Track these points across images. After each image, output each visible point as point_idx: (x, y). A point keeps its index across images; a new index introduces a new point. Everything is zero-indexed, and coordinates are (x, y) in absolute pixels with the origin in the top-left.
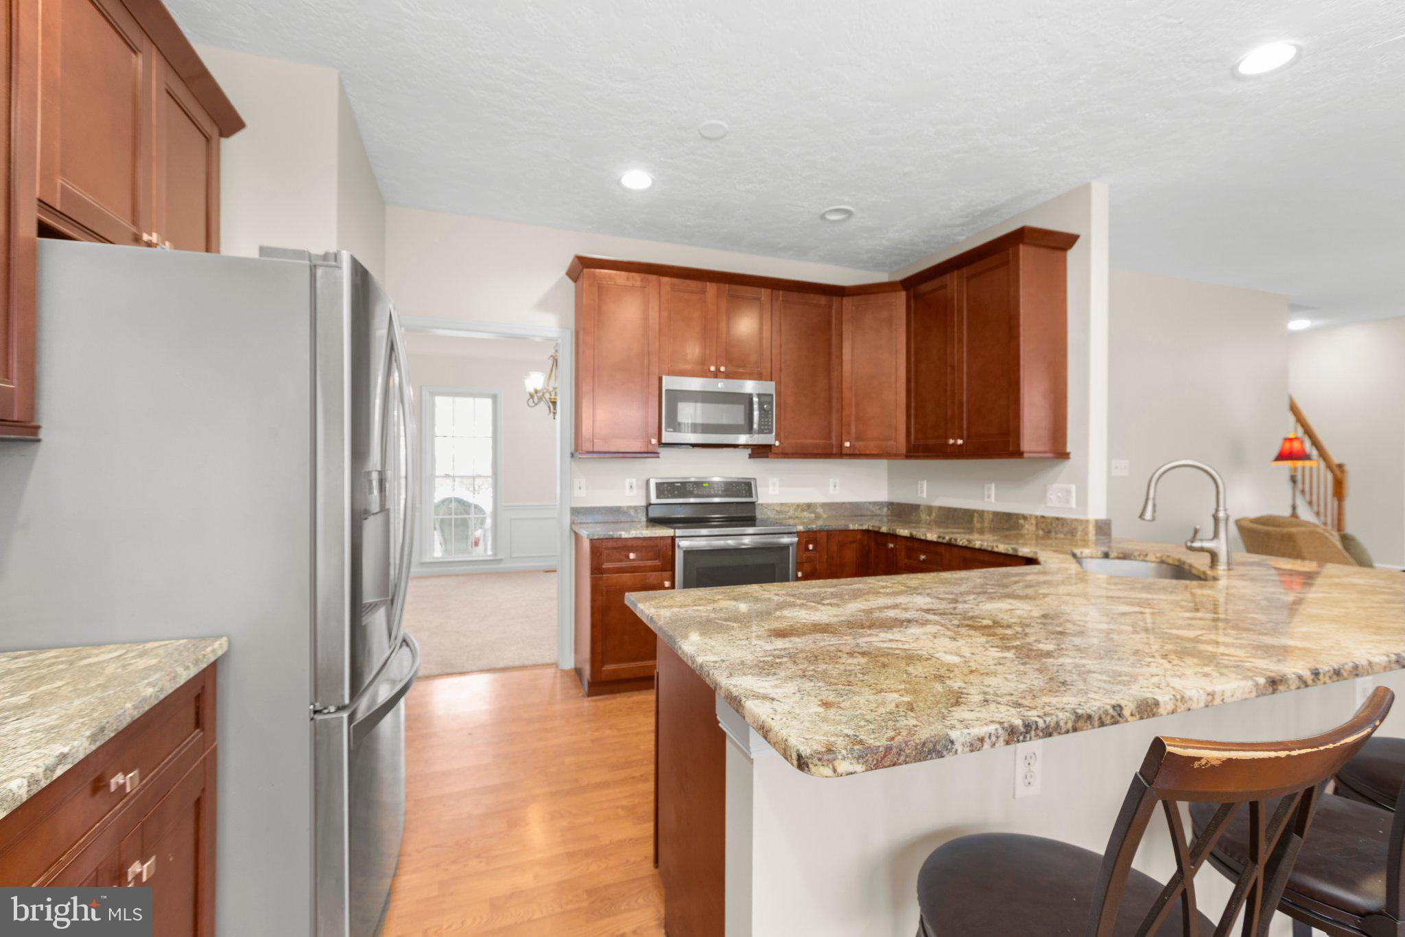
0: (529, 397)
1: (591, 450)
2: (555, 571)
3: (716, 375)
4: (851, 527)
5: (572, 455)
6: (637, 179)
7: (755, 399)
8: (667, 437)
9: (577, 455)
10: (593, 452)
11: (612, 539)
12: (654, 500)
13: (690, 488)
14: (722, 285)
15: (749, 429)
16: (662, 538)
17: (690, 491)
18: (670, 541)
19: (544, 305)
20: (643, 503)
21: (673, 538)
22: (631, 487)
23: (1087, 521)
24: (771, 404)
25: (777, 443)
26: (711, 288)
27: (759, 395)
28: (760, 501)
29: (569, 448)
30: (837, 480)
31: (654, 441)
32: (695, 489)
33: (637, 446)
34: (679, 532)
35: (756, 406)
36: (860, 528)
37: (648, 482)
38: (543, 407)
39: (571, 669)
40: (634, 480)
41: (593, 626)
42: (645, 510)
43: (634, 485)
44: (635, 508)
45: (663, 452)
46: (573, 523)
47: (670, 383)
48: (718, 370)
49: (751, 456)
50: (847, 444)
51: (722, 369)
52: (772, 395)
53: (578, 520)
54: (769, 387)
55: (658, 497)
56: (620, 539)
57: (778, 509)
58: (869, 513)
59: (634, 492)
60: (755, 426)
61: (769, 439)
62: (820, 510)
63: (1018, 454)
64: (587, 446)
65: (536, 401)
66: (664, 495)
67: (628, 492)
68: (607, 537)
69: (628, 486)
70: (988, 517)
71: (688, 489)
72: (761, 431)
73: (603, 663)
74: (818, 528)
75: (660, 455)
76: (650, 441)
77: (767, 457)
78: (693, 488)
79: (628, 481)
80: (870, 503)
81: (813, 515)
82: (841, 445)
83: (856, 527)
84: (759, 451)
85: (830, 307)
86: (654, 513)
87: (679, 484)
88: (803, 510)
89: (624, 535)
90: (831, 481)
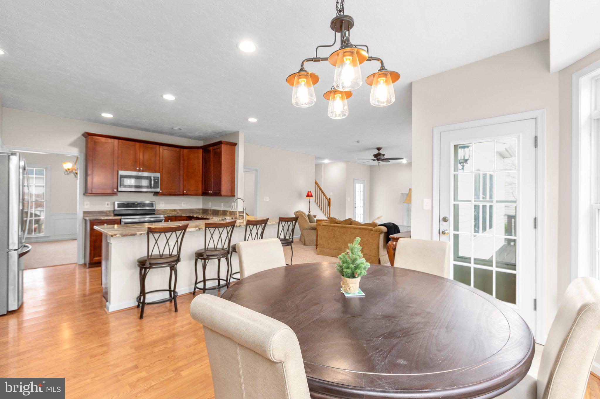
0: (65, 171)
1: (91, 192)
2: (76, 240)
3: (139, 171)
4: (183, 215)
5: (84, 194)
6: (107, 115)
7: (152, 178)
8: (120, 189)
9: (85, 194)
10: (92, 194)
11: (98, 220)
12: (116, 208)
13: (130, 205)
14: (141, 143)
15: (151, 187)
16: (117, 219)
18: (119, 220)
19: (73, 144)
20: (112, 209)
21: (121, 219)
23: (236, 212)
24: (158, 180)
25: (161, 191)
26: (138, 144)
27: (154, 177)
28: (157, 209)
29: (83, 191)
30: (185, 202)
31: (115, 190)
33: (109, 191)
34: (122, 217)
35: (152, 180)
36: (186, 215)
37: (114, 203)
38: (72, 175)
39: (83, 264)
40: (109, 203)
41: (91, 246)
42: (113, 212)
43: (109, 204)
44: (109, 211)
45: (119, 194)
46: (84, 216)
47: (121, 173)
48: (140, 169)
49: (154, 195)
50: (185, 192)
51: (141, 169)
52: (158, 177)
53: (86, 215)
54: (158, 175)
55: (118, 207)
56: (101, 220)
57: (163, 211)
58: (196, 212)
59: (109, 206)
60: (152, 186)
61: (158, 190)
62: (178, 211)
63: (221, 195)
64: (89, 191)
65: (68, 172)
66: (120, 207)
67: (106, 206)
68: (96, 219)
70: (221, 211)
72: (154, 187)
73: (94, 257)
74: (172, 216)
75: (118, 195)
76: (114, 190)
77: (157, 195)
78: (132, 205)
79: (106, 203)
80: (196, 209)
81: (176, 213)
82: (183, 192)
83: (185, 215)
84: (156, 194)
85: (180, 151)
86: (116, 213)
87: (126, 204)
88: (172, 211)
89: (102, 218)
90: (183, 202)
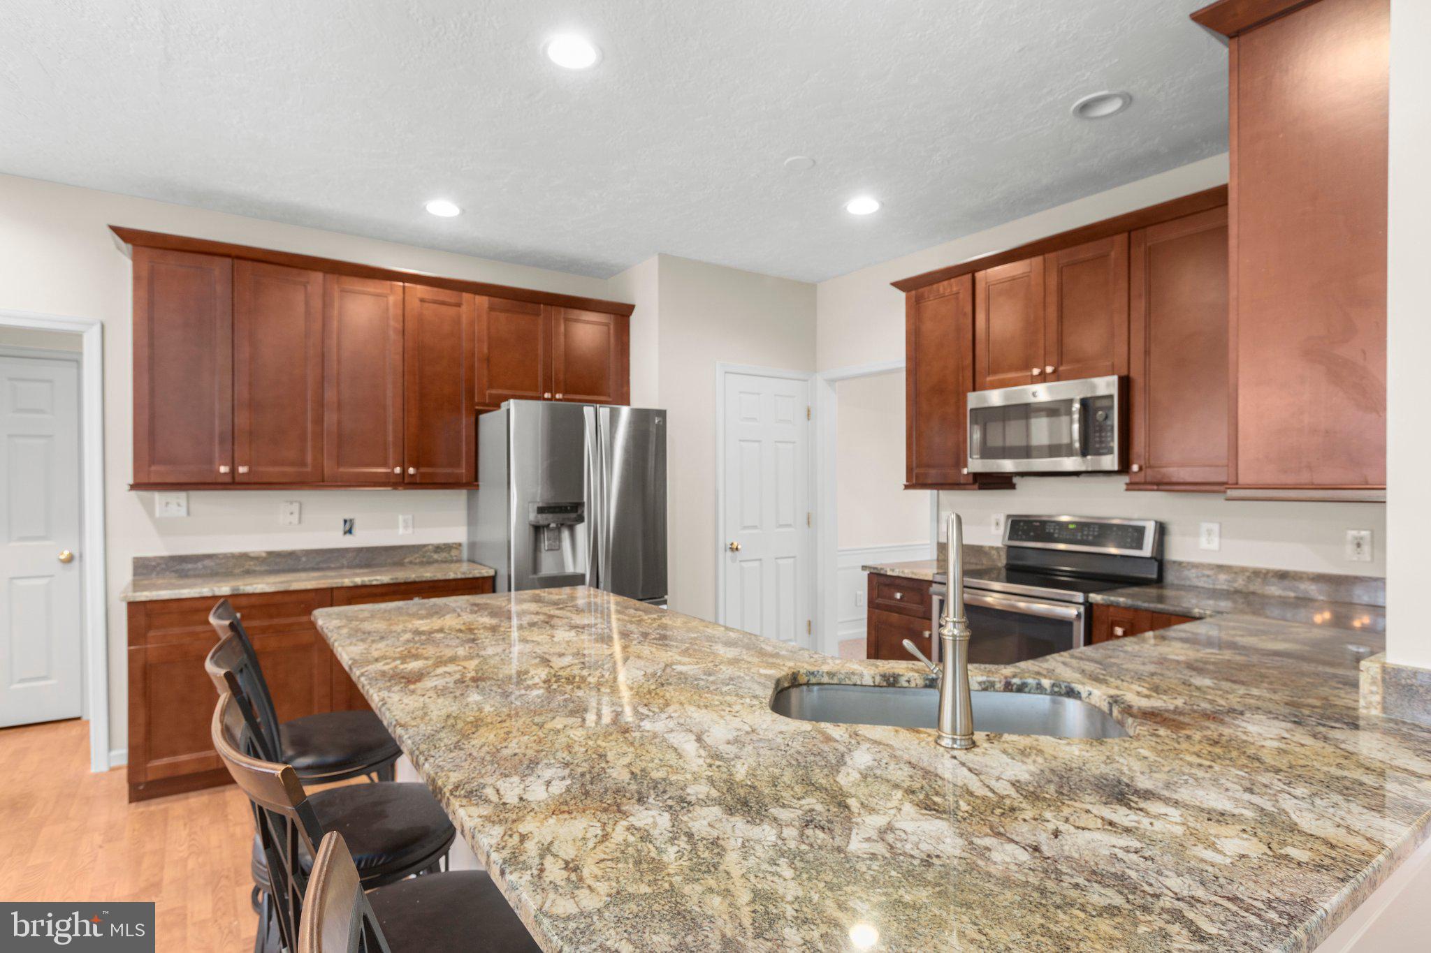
3: (1045, 379)
13: (1050, 529)
17: (1049, 533)
22: (997, 524)
32: (1057, 531)
48: (1043, 372)
51: (1049, 369)
66: (1018, 535)
67: (993, 528)
69: (994, 522)
71: (1047, 531)
78: (1054, 530)
87: (1038, 524)
